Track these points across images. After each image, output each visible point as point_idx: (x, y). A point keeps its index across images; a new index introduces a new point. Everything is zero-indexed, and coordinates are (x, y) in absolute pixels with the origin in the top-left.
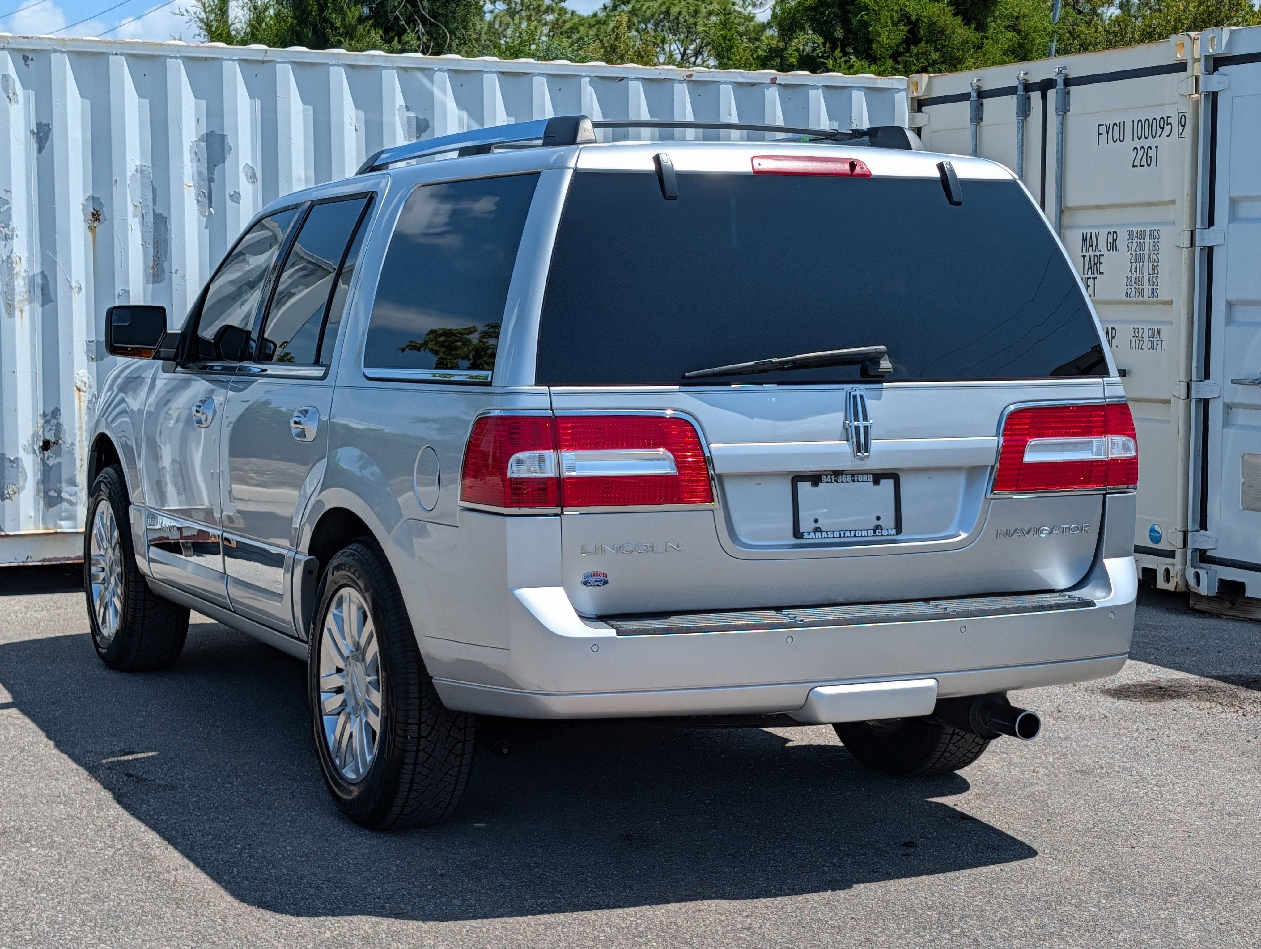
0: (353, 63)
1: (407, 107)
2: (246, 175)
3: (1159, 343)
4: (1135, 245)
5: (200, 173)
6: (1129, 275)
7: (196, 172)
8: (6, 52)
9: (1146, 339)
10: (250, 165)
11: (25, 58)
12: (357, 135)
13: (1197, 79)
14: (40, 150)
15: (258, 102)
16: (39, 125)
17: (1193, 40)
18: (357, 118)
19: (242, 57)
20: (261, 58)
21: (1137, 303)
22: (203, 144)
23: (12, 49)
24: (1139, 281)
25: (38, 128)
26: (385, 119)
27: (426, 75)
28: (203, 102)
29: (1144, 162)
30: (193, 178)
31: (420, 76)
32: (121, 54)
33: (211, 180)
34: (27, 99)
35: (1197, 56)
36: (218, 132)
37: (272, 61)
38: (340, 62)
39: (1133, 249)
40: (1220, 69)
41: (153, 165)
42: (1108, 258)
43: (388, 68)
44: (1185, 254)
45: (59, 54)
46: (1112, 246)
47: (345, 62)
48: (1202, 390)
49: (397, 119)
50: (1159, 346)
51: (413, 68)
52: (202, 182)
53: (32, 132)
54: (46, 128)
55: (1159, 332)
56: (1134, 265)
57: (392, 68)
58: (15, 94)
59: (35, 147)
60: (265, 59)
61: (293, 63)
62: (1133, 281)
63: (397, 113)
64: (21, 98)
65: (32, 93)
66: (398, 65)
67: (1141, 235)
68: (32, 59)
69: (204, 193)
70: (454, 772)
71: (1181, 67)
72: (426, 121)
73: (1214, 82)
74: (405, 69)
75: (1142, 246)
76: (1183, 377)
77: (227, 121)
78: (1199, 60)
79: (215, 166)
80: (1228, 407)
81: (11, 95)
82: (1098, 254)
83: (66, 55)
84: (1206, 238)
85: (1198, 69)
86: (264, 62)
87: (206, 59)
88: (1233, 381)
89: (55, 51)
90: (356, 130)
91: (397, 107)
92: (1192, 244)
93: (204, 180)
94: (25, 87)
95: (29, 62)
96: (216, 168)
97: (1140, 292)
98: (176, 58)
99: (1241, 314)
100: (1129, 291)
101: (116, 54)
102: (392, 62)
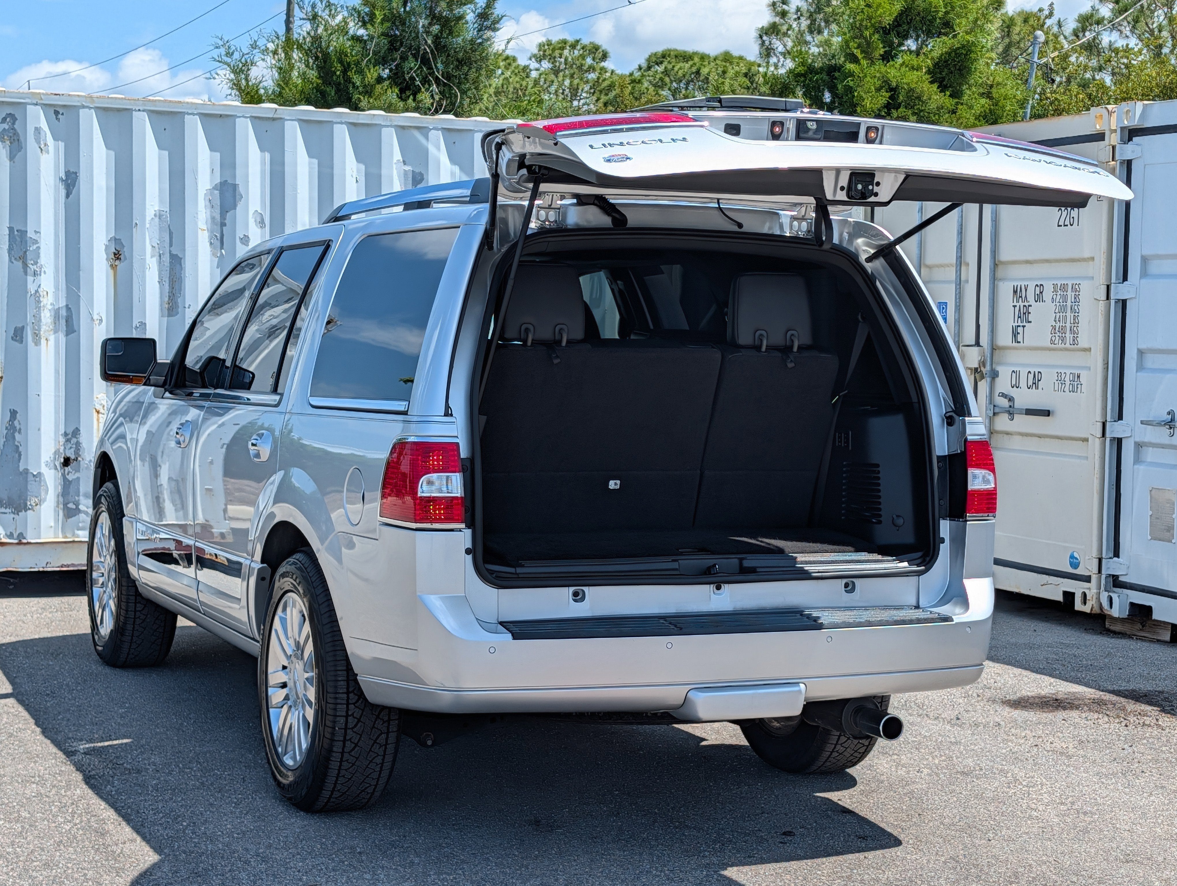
0: (355, 121)
1: (404, 161)
2: (255, 221)
3: (1079, 386)
4: (1058, 297)
5: (213, 218)
6: (1054, 324)
7: (209, 217)
8: (39, 107)
9: (1068, 383)
10: (259, 211)
11: (56, 113)
12: (357, 186)
13: (1114, 148)
14: (68, 196)
15: (267, 155)
16: (68, 173)
17: (1110, 113)
18: (358, 171)
19: (253, 115)
20: (271, 116)
21: (1061, 350)
22: (217, 192)
23: (44, 104)
24: (1062, 329)
25: (66, 176)
26: (384, 172)
27: (422, 133)
28: (218, 155)
29: (1067, 223)
30: (206, 223)
31: (417, 134)
32: (144, 111)
33: (223, 224)
34: (57, 149)
35: (1113, 127)
36: (230, 181)
37: (281, 118)
38: (343, 120)
39: (1057, 301)
40: (1134, 139)
41: (170, 210)
42: (1036, 308)
43: (388, 126)
44: (1102, 305)
45: (87, 110)
46: (1039, 298)
47: (347, 120)
48: (1115, 430)
49: (395, 172)
50: (1079, 390)
51: (410, 127)
52: (215, 227)
53: (61, 179)
54: (73, 176)
55: (1079, 377)
56: (1058, 315)
57: (391, 126)
58: (46, 145)
59: (63, 192)
60: (275, 116)
61: (300, 121)
62: (1057, 329)
63: (394, 166)
64: (51, 149)
65: (61, 145)
66: (396, 123)
67: (1064, 287)
68: (63, 114)
69: (216, 236)
70: (379, 760)
71: (1099, 137)
72: (421, 174)
73: (1129, 151)
74: (403, 127)
75: (1065, 298)
76: (1099, 418)
77: (239, 172)
78: (1115, 131)
79: (227, 212)
80: (1139, 446)
81: (42, 146)
82: (1027, 304)
83: (93, 111)
84: (1120, 291)
85: (1114, 139)
86: (274, 119)
87: (221, 116)
88: (1142, 422)
89: (84, 107)
90: (357, 181)
91: (395, 161)
92: (1108, 297)
93: (216, 225)
94: (55, 138)
95: (60, 116)
96: (228, 214)
97: (1063, 339)
98: (194, 114)
99: (1150, 361)
100: (1053, 339)
101: (139, 110)
102: (391, 121)
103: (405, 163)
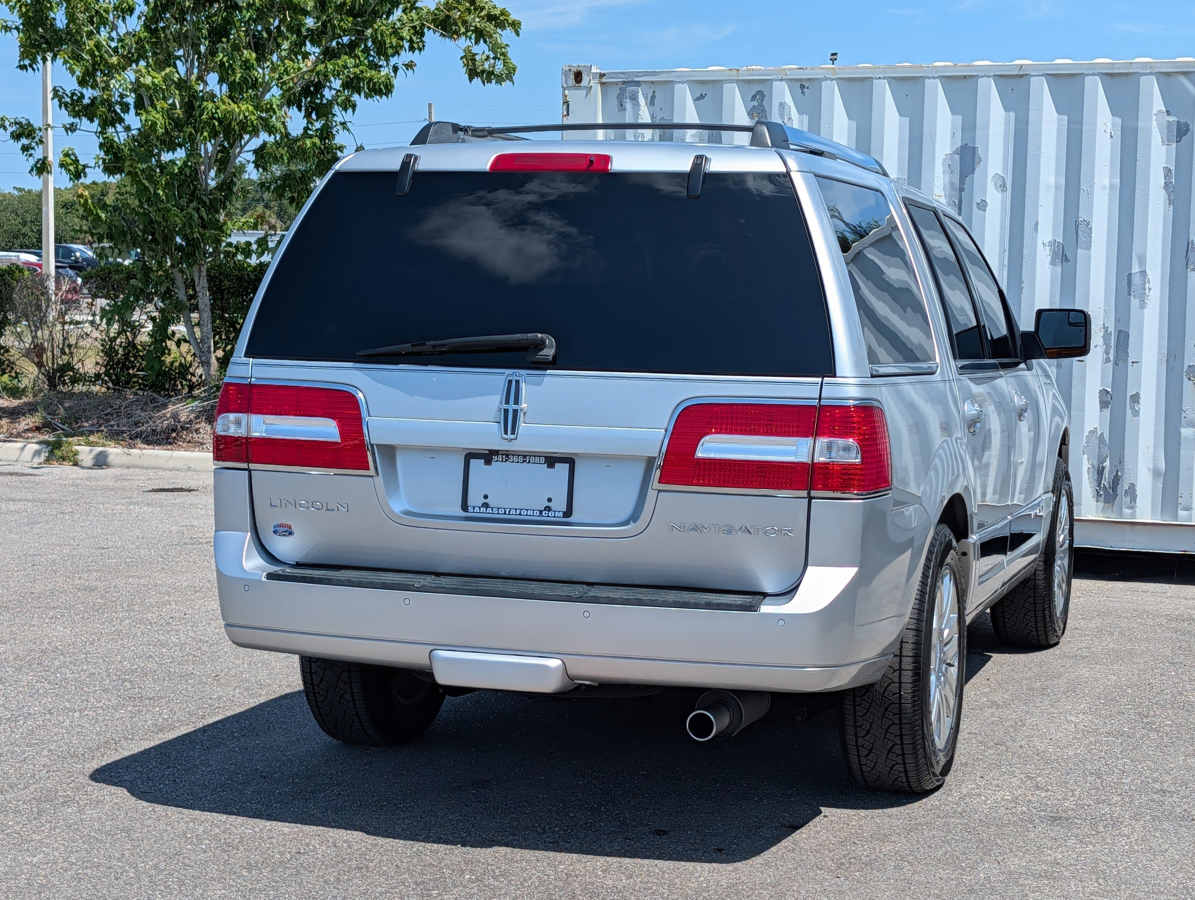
0: (1109, 71)
1: (1167, 111)
2: (995, 185)
5: (952, 184)
7: (947, 182)
8: (785, 83)
10: (1001, 174)
11: (802, 87)
12: (1112, 143)
15: (1012, 115)
18: (1113, 125)
19: (997, 73)
20: (1014, 73)
22: (957, 157)
23: (790, 79)
26: (1141, 124)
27: (1189, 80)
28: (960, 117)
30: (944, 189)
31: (1183, 79)
32: (884, 78)
33: (962, 190)
36: (970, 145)
37: (1026, 75)
38: (1096, 71)
41: (909, 178)
43: (1148, 74)
45: (829, 82)
47: (1101, 71)
49: (1154, 124)
51: (1177, 73)
52: (954, 192)
57: (1151, 74)
60: (1021, 73)
61: (1047, 76)
63: (1154, 118)
66: (1157, 70)
68: (808, 87)
69: (955, 203)
72: (1187, 125)
74: (1168, 74)
77: (979, 133)
79: (966, 176)
83: (835, 82)
86: (1017, 76)
87: (965, 77)
89: (826, 79)
90: (1111, 137)
91: (1155, 112)
93: (955, 190)
94: (800, 112)
95: (805, 91)
96: (967, 179)
98: (934, 78)
101: (880, 78)
102: (1151, 68)
103: (1168, 113)
